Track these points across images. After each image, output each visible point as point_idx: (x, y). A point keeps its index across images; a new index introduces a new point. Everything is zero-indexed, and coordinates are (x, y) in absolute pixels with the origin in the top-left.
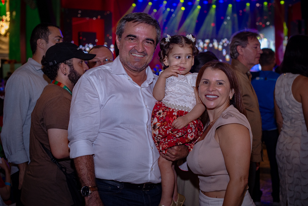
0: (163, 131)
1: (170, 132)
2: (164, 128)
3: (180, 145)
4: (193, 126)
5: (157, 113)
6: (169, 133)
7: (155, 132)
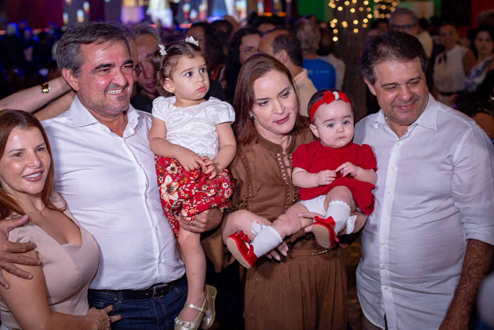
0: (186, 192)
1: (197, 191)
2: (186, 187)
4: (228, 177)
5: (168, 169)
6: (196, 193)
7: (172, 197)
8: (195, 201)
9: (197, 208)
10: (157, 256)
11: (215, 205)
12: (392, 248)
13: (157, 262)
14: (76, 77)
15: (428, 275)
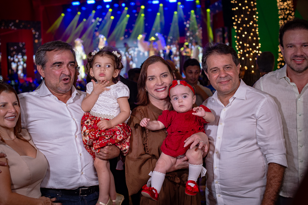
0: (93, 136)
1: (99, 136)
2: (92, 133)
3: (110, 145)
4: (120, 128)
5: (85, 122)
6: (98, 136)
7: (86, 139)
8: (98, 141)
9: (100, 145)
10: (80, 170)
11: (110, 144)
12: (221, 170)
13: (80, 174)
14: (43, 69)
15: (243, 186)
